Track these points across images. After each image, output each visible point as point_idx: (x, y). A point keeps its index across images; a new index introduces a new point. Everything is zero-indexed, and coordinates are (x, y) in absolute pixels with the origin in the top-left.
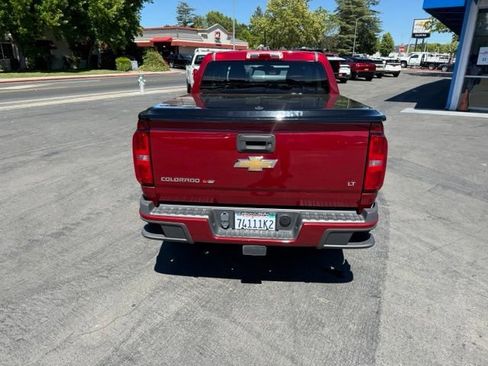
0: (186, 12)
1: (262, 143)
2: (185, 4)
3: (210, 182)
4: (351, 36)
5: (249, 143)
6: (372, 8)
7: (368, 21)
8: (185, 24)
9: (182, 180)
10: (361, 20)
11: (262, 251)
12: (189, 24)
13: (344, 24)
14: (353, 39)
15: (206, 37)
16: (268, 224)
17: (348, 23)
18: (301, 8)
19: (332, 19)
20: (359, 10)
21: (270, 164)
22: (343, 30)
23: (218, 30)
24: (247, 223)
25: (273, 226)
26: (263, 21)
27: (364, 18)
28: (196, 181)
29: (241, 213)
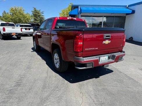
3: (97, 48)
4: (38, 21)
6: (42, 14)
7: (42, 18)
9: (90, 49)
10: (40, 17)
13: (35, 18)
14: (38, 22)
16: (106, 59)
17: (36, 18)
18: (22, 12)
19: (32, 16)
20: (39, 14)
22: (35, 20)
24: (102, 59)
27: (41, 17)
28: (94, 49)
29: (101, 57)
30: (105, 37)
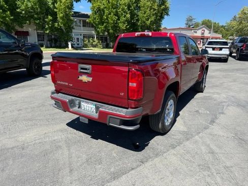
0: (191, 20)
1: (86, 69)
2: (190, 17)
3: (71, 85)
5: (82, 69)
8: (189, 26)
9: (63, 83)
11: (86, 121)
12: (191, 27)
15: (196, 32)
16: (93, 109)
21: (90, 79)
23: (204, 29)
24: (85, 107)
25: (95, 110)
26: (234, 23)
28: (67, 84)
29: (83, 102)
30: (80, 70)
